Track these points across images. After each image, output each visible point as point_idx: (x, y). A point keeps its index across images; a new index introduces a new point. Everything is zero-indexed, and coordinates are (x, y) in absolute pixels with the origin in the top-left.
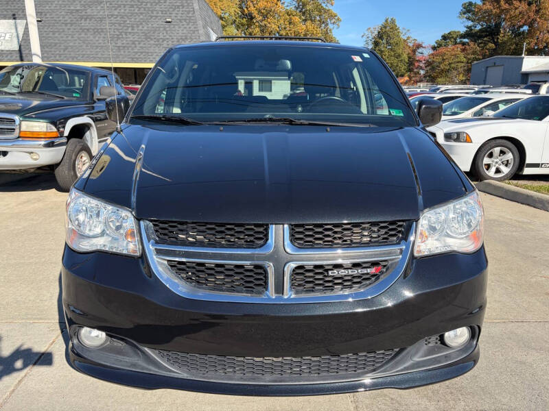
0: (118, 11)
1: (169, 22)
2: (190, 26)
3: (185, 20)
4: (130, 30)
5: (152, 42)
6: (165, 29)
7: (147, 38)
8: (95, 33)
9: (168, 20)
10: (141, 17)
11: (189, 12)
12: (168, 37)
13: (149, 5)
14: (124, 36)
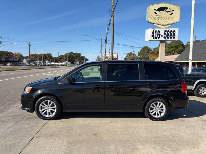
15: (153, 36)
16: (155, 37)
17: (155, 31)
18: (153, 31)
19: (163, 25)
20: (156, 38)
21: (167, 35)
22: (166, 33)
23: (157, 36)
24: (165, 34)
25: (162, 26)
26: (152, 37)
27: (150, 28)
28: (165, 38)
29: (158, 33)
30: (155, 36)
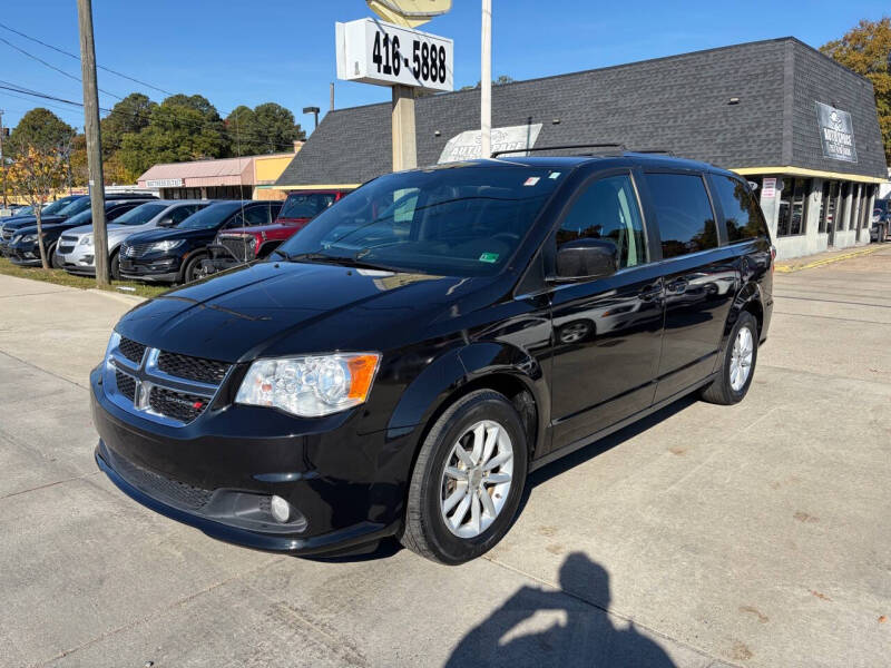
0: (660, 96)
1: (736, 103)
2: (770, 104)
3: (763, 96)
4: (670, 123)
5: (700, 138)
6: (725, 116)
7: (694, 131)
8: (621, 132)
9: (733, 100)
10: (693, 101)
11: (772, 83)
12: (727, 127)
13: (709, 81)
14: (660, 133)
15: (377, 59)
16: (385, 67)
17: (382, 37)
18: (378, 34)
19: (405, 16)
20: (387, 70)
21: (421, 62)
22: (419, 53)
23: (391, 64)
24: (416, 58)
25: (401, 19)
26: (374, 61)
27: (365, 20)
28: (416, 75)
29: (394, 47)
30: (384, 62)
